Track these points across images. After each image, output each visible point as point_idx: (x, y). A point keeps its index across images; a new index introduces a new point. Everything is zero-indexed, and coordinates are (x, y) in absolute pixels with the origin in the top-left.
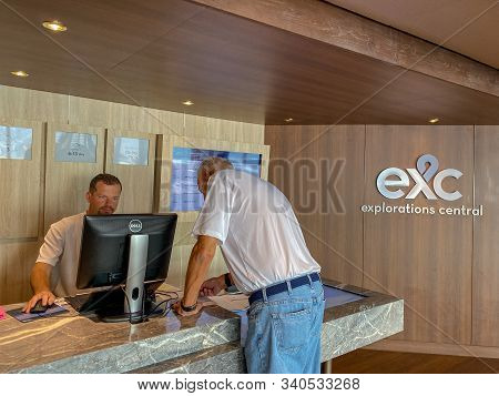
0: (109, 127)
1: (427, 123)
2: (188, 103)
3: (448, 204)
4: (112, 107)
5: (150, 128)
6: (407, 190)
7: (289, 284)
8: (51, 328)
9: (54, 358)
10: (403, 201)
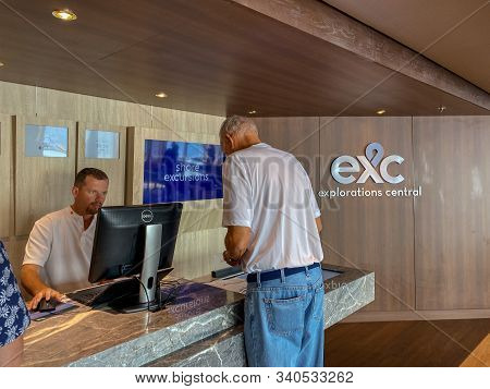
0: (79, 119)
1: (375, 114)
2: (162, 95)
3: (393, 186)
4: (79, 99)
5: (119, 119)
6: (358, 175)
7: (282, 272)
8: (71, 323)
9: (96, 350)
10: (354, 186)
